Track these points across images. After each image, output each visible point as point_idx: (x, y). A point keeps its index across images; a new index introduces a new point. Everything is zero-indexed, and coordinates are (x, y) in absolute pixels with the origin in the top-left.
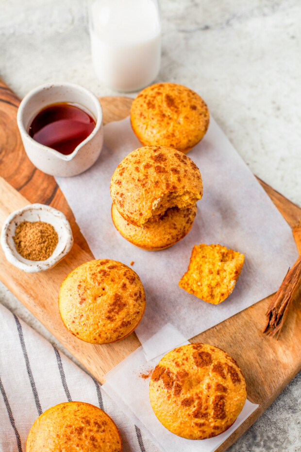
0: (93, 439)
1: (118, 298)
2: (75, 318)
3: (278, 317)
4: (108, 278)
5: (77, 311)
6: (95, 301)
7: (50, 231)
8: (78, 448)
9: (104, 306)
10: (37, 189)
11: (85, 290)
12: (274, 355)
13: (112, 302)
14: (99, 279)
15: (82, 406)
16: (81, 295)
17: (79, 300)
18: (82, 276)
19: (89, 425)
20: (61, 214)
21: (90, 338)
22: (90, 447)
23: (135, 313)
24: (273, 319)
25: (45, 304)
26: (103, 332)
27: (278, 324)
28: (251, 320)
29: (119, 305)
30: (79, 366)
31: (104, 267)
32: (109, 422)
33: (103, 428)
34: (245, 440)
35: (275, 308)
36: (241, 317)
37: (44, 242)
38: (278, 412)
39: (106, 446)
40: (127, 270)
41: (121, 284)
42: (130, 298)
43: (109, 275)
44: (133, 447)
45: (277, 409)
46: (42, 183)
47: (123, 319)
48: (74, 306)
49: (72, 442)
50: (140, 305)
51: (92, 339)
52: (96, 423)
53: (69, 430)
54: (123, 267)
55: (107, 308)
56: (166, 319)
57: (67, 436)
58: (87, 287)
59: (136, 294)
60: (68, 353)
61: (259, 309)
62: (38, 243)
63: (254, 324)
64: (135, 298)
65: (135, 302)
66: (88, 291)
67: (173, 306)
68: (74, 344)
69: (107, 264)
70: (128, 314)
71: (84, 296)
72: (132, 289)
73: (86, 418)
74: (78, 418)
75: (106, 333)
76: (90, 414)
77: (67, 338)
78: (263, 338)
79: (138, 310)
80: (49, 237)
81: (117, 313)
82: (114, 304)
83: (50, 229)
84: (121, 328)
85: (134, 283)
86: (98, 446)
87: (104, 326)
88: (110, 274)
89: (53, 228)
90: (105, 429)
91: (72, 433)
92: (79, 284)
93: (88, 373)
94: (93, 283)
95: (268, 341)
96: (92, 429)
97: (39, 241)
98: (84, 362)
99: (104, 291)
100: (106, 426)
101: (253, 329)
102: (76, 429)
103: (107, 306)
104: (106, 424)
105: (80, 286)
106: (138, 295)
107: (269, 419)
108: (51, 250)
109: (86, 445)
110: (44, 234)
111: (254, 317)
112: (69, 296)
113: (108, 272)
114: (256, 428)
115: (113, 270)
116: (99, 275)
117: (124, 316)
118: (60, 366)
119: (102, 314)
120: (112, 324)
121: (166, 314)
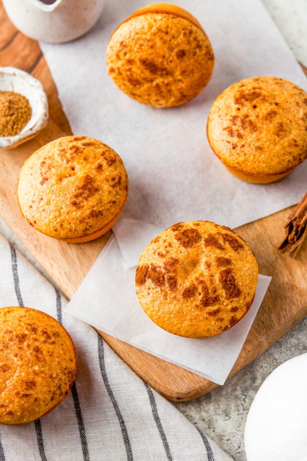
0: (37, 350)
1: (90, 181)
2: (32, 201)
3: (299, 229)
4: (80, 156)
5: (37, 193)
6: (59, 182)
7: (23, 104)
8: (15, 359)
9: (70, 188)
10: (16, 56)
11: (49, 168)
12: (290, 277)
13: (82, 184)
14: (68, 155)
15: (31, 312)
16: (43, 174)
17: (41, 179)
18: (49, 152)
19: (35, 333)
20: (38, 84)
21: (50, 229)
22: (31, 358)
23: (110, 202)
24: (293, 233)
25: (7, 192)
26: (66, 222)
27: (298, 239)
28: (265, 233)
29: (90, 190)
30: (42, 273)
31: (78, 144)
32: (63, 334)
33: (53, 339)
34: (241, 382)
35: (296, 218)
36: (253, 228)
37: (12, 115)
38: (288, 352)
39: (54, 361)
40: (107, 149)
41: (96, 164)
42: (105, 182)
43: (82, 152)
44: (93, 372)
45: (288, 348)
46: (24, 49)
47: (93, 207)
48: (34, 187)
49: (9, 351)
50: (117, 193)
51: (51, 229)
52: (44, 333)
53: (7, 337)
54: (102, 146)
55: (74, 191)
56: (157, 222)
57: (4, 343)
58: (52, 165)
59: (113, 179)
60: (30, 256)
61: (277, 221)
62: (3, 115)
63: (269, 238)
64: (112, 183)
65: (111, 189)
66: (53, 170)
67: (167, 208)
68: (36, 242)
69: (83, 140)
70: (100, 202)
71: (48, 175)
72: (108, 172)
73: (33, 325)
74: (22, 324)
75: (70, 223)
76: (39, 321)
77: (29, 235)
78: (277, 256)
79: (115, 200)
80: (20, 110)
81: (86, 199)
82: (84, 187)
83: (23, 101)
84: (89, 218)
85: (113, 166)
86: (42, 359)
87: (68, 213)
88: (84, 151)
89: (27, 101)
90: (56, 341)
91: (11, 340)
92: (43, 160)
93: (49, 280)
94: (60, 161)
95: (284, 259)
96: (38, 338)
97: (5, 113)
98: (46, 265)
99: (73, 172)
100: (58, 339)
101: (266, 244)
102: (17, 336)
103: (74, 189)
104: (58, 336)
105: (44, 163)
106: (117, 180)
107: (275, 359)
108: (19, 126)
109: (26, 356)
110: (12, 106)
111: (270, 230)
112: (30, 174)
113: (81, 150)
114: (258, 368)
115: (88, 147)
116: (69, 152)
117: (95, 203)
118: (15, 268)
119: (67, 198)
120: (78, 212)
121: (158, 217)
